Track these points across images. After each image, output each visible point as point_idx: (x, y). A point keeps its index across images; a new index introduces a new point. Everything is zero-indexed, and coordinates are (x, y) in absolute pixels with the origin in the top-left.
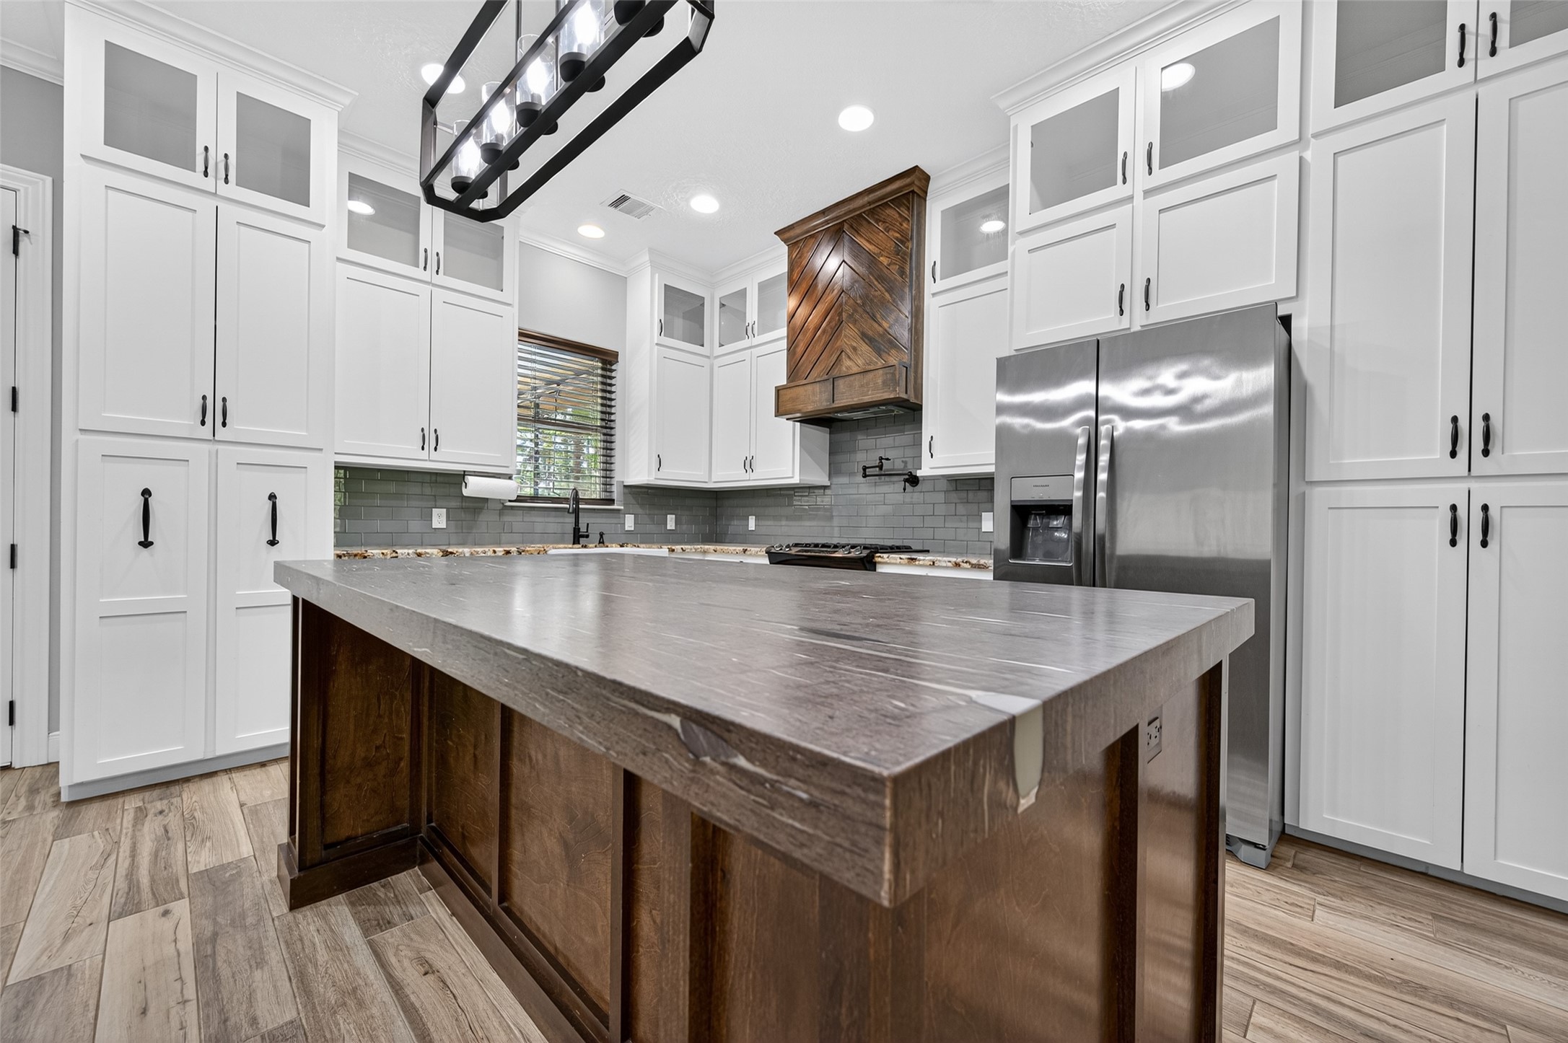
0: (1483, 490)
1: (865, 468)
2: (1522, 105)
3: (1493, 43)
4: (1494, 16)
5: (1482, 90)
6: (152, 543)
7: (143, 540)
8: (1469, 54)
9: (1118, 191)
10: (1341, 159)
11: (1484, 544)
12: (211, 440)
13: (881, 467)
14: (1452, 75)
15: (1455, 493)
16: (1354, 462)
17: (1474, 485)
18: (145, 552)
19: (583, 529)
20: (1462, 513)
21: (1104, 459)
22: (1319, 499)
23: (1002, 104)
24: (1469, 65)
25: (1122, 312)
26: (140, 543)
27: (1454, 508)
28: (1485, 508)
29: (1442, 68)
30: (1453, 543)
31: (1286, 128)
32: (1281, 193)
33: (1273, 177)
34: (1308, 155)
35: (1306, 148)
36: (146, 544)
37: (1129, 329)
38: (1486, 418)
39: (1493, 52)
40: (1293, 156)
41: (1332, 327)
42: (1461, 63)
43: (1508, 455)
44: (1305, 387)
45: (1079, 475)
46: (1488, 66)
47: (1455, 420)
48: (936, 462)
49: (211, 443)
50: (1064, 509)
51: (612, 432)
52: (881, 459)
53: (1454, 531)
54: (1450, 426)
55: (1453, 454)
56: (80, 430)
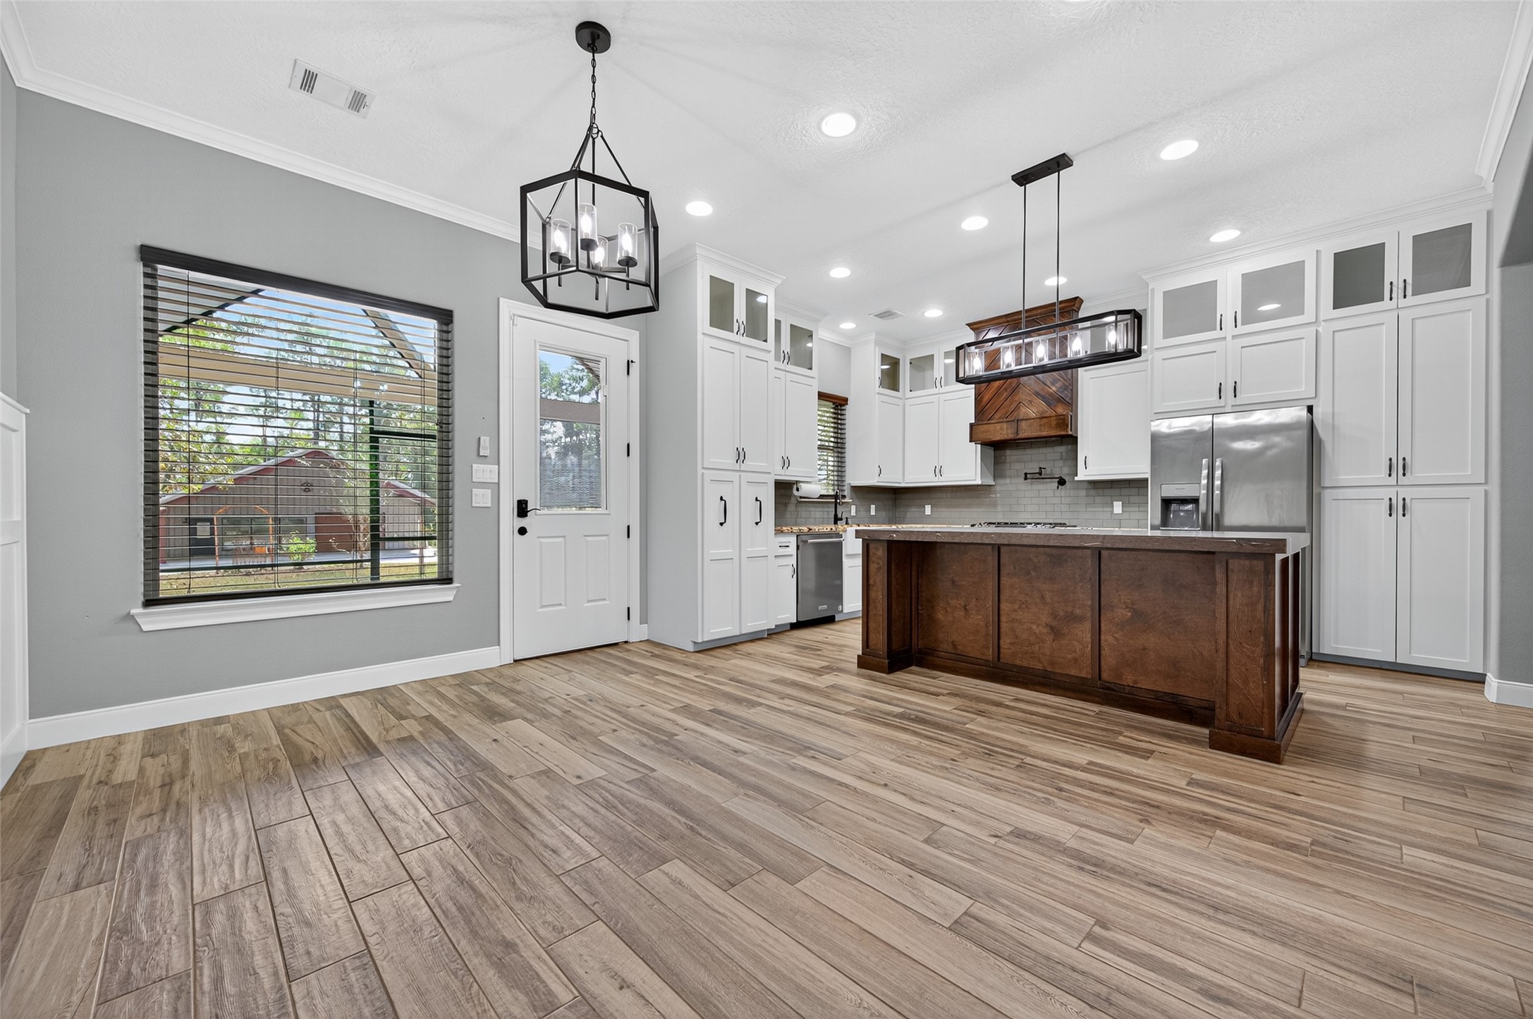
0: (1404, 492)
1: (1026, 474)
2: (1417, 322)
3: (1405, 292)
4: (1405, 281)
5: (1401, 313)
8: (1394, 295)
9: (1216, 334)
10: (1336, 334)
11: (1404, 515)
13: (1040, 474)
14: (1386, 303)
15: (1391, 493)
16: (1344, 478)
17: (1398, 489)
18: (721, 527)
19: (839, 516)
20: (1394, 502)
21: (1218, 473)
22: (1328, 495)
23: (1144, 277)
24: (1394, 300)
25: (1220, 398)
27: (1390, 499)
28: (1404, 499)
29: (1382, 299)
30: (1390, 515)
31: (1309, 316)
32: (1307, 346)
33: (1303, 338)
34: (1320, 329)
35: (1319, 326)
36: (722, 524)
37: (1224, 407)
38: (1404, 459)
39: (1405, 297)
40: (1312, 329)
41: (1333, 413)
42: (1391, 299)
43: (1413, 477)
44: (1320, 441)
45: (1204, 482)
46: (1403, 303)
47: (1390, 459)
48: (1088, 471)
49: (739, 471)
50: (1195, 501)
51: (844, 453)
52: (1040, 468)
53: (1390, 510)
54: (1389, 462)
55: (1390, 475)
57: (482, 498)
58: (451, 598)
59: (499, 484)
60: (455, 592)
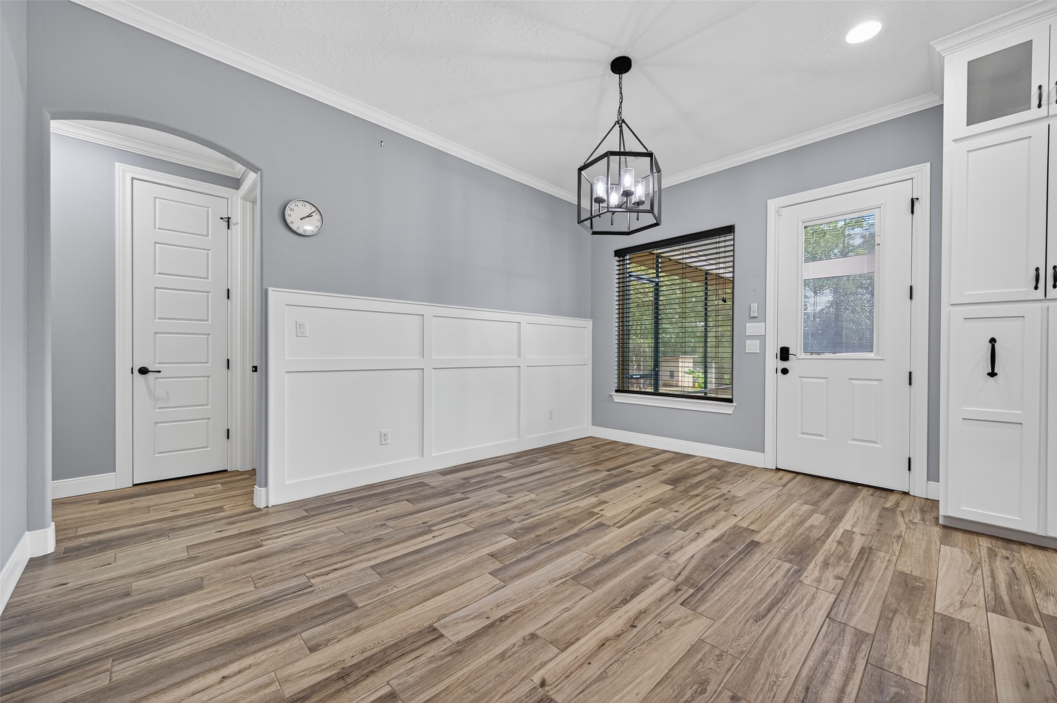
6: (996, 374)
7: (991, 372)
12: (1042, 300)
18: (991, 379)
26: (989, 374)
36: (992, 374)
49: (1043, 301)
56: (951, 305)
57: (752, 346)
58: (731, 413)
59: (765, 335)
60: (733, 408)
